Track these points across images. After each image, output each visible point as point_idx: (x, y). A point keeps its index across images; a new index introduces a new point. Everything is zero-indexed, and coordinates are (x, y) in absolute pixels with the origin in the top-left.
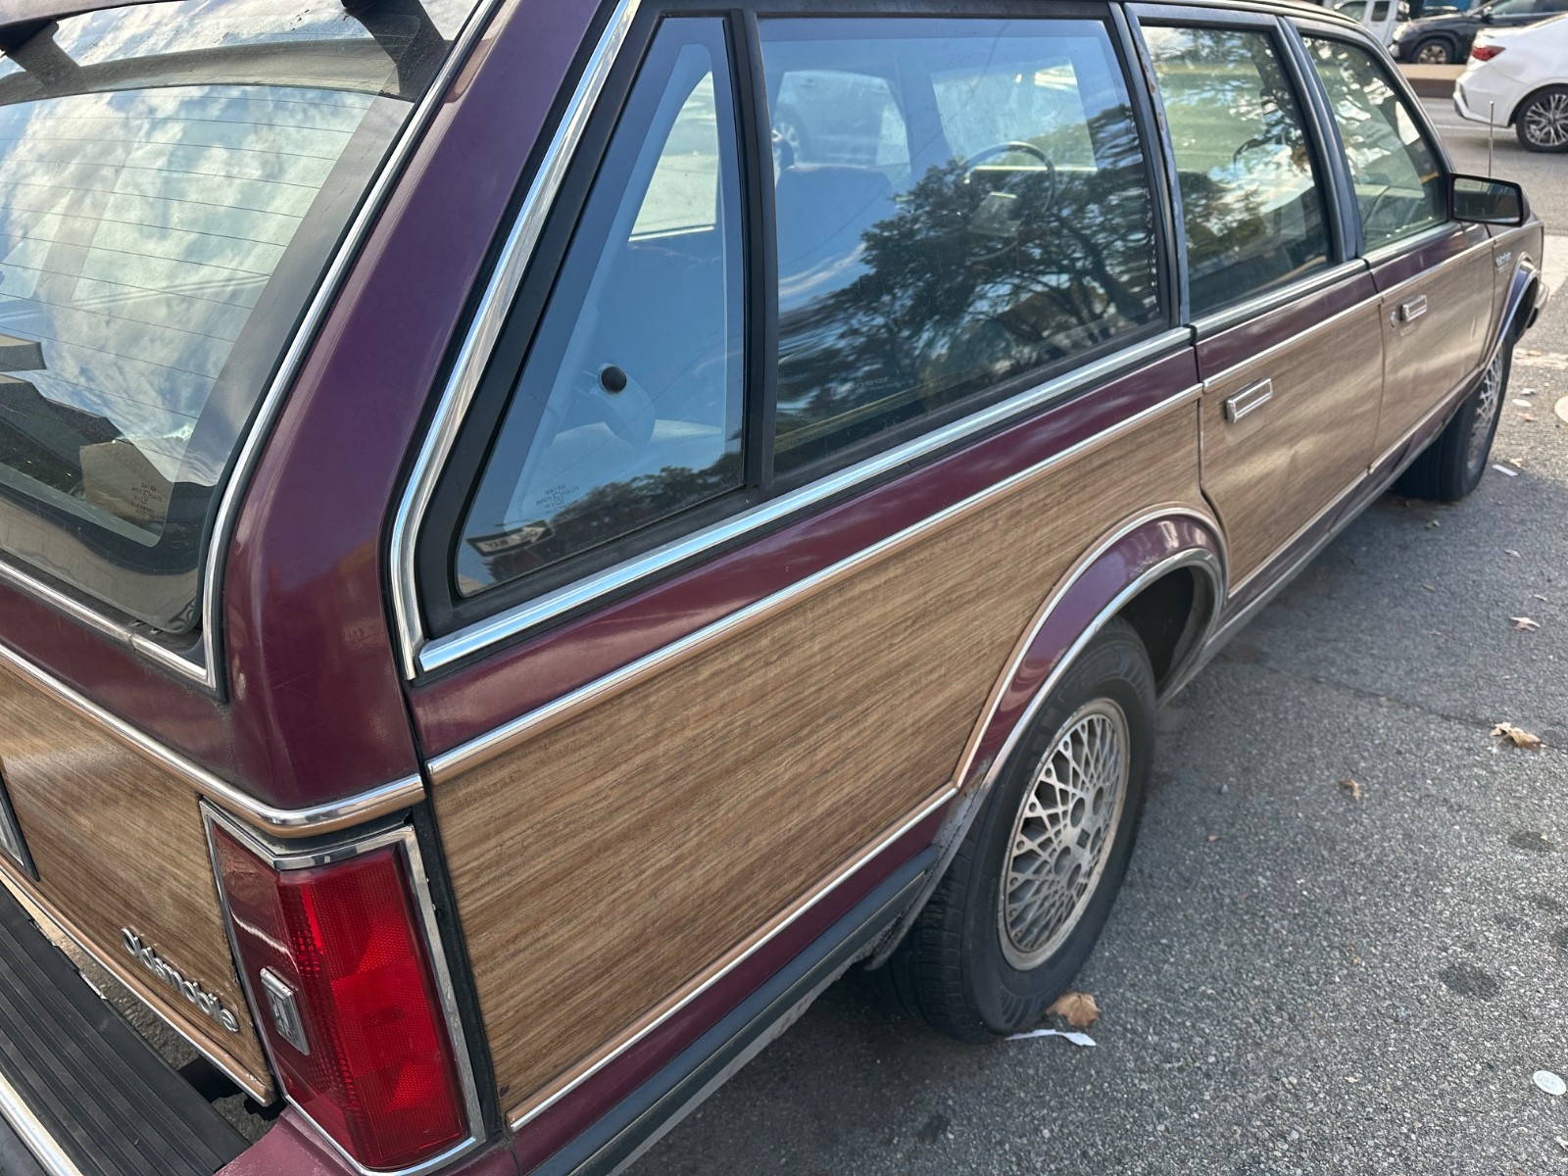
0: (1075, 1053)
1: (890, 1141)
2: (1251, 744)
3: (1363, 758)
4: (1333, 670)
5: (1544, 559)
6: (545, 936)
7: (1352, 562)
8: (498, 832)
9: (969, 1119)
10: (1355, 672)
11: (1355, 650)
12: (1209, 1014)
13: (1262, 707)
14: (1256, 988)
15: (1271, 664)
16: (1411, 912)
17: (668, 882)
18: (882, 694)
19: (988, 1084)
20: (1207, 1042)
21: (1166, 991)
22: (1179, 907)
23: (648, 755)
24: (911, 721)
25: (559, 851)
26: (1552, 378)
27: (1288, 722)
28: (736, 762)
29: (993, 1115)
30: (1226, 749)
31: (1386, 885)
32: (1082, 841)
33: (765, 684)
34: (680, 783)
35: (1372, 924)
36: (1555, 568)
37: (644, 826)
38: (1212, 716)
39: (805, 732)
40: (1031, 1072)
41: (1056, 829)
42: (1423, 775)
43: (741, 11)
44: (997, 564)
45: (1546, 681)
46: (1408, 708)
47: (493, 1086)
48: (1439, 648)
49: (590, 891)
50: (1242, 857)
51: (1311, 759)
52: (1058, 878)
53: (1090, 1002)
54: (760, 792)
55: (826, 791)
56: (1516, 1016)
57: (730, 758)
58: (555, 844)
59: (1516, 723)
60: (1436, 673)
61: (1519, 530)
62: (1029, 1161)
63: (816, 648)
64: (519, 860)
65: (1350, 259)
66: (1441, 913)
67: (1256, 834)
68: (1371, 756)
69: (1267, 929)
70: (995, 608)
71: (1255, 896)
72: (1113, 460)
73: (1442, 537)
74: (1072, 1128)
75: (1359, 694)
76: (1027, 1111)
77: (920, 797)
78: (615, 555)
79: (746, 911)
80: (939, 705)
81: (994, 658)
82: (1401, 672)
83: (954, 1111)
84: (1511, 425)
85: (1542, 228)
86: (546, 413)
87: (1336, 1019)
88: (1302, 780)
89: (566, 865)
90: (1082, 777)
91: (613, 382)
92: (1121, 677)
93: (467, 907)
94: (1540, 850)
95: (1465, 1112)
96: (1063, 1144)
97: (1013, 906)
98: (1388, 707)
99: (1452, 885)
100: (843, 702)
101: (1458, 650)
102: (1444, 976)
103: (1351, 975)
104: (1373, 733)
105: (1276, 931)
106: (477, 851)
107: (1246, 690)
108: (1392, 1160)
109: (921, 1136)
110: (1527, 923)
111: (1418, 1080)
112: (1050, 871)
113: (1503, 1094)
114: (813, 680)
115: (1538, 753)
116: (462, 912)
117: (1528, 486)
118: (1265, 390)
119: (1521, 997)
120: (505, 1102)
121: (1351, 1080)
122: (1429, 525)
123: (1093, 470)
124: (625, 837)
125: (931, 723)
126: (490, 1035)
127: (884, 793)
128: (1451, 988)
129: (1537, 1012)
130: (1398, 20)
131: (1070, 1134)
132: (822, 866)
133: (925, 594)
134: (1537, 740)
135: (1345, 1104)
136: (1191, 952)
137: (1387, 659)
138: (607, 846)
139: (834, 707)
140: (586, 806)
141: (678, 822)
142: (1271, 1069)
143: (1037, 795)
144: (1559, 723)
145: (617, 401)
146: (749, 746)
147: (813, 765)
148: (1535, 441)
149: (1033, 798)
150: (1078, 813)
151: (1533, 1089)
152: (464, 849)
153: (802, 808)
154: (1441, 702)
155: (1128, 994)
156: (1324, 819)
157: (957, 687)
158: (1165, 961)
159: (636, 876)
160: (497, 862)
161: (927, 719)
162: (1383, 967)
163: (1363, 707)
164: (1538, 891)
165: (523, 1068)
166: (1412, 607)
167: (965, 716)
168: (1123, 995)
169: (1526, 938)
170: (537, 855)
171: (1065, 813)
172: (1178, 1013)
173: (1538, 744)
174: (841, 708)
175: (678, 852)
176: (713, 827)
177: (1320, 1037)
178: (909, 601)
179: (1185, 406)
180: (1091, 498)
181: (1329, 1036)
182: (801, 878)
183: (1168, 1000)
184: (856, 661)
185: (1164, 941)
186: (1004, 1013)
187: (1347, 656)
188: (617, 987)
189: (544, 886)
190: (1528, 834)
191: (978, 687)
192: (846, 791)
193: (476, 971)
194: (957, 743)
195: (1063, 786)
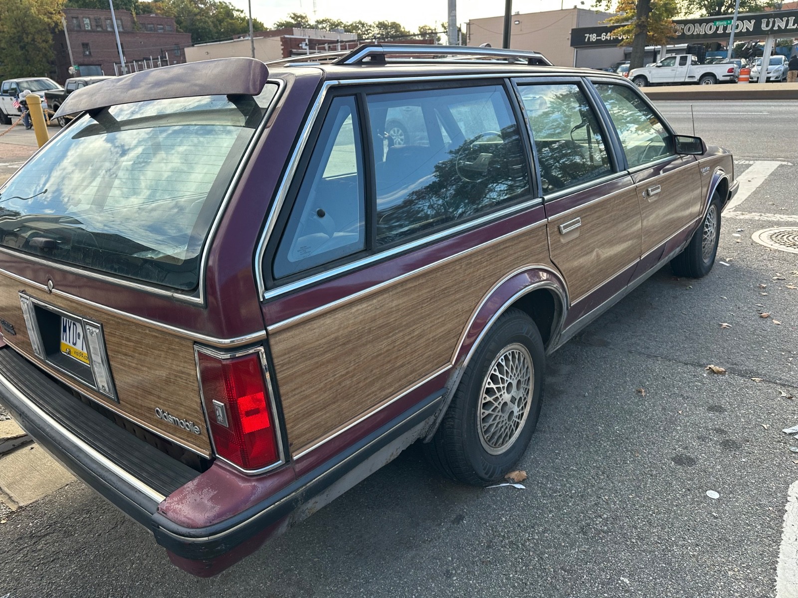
0: (517, 492)
1: (441, 524)
2: (599, 378)
3: (648, 380)
4: (638, 348)
5: (738, 299)
6: (304, 391)
7: (651, 304)
8: (289, 353)
9: (473, 516)
10: (648, 348)
11: (648, 339)
12: (574, 476)
13: (605, 363)
14: (594, 466)
15: (611, 346)
16: (662, 437)
17: (345, 380)
18: (420, 325)
19: (481, 503)
20: (572, 486)
21: (557, 469)
22: (564, 439)
23: (335, 335)
24: (431, 336)
25: (308, 363)
26: (752, 223)
27: (616, 368)
28: (366, 342)
29: (482, 514)
30: (588, 380)
31: (652, 427)
32: (513, 400)
33: (375, 316)
34: (347, 346)
35: (645, 442)
36: (742, 303)
37: (335, 359)
38: (583, 368)
39: (391, 334)
40: (498, 498)
41: (500, 394)
42: (673, 386)
43: (360, 93)
44: (463, 281)
45: (732, 348)
46: (670, 361)
47: (287, 442)
48: (686, 337)
49: (318, 378)
50: (592, 420)
51: (625, 382)
52: (503, 415)
53: (524, 473)
54: (375, 354)
55: (400, 358)
56: (702, 472)
57: (364, 340)
58: (307, 360)
59: (716, 365)
60: (684, 347)
61: (728, 288)
62: (496, 528)
63: (394, 305)
64: (295, 363)
65: (621, 171)
66: (675, 436)
67: (599, 411)
68: (651, 380)
69: (600, 446)
70: (463, 298)
71: (597, 434)
72: (509, 246)
73: (693, 293)
74: (514, 517)
75: (649, 356)
76: (496, 512)
77: (437, 366)
78: (323, 269)
79: (372, 397)
80: (442, 332)
81: (464, 317)
82: (668, 347)
83: (466, 513)
84: (730, 245)
85: (732, 156)
86: (300, 224)
87: (626, 476)
88: (620, 390)
89: (310, 368)
90: (510, 374)
91: (321, 214)
92: (524, 334)
93: (279, 376)
94: (720, 411)
95: (677, 506)
96: (510, 523)
97: (485, 424)
98: (661, 361)
99: (681, 426)
100: (405, 326)
101: (695, 337)
102: (673, 459)
103: (634, 460)
104: (652, 371)
105: (604, 446)
106: (282, 358)
107: (598, 357)
108: (644, 523)
109: (453, 522)
110: (711, 439)
111: (658, 496)
112: (499, 411)
113: (693, 499)
114: (393, 317)
115: (725, 376)
116: (278, 378)
117: (735, 270)
118: (578, 222)
119: (705, 465)
120: (291, 449)
121: (631, 496)
122: (688, 288)
123: (501, 250)
124: (329, 361)
125: (439, 338)
126: (287, 423)
127: (423, 362)
128: (676, 463)
129: (711, 470)
130: (692, 64)
131: (513, 519)
132: (400, 386)
133: (434, 290)
134: (724, 370)
135: (627, 505)
136: (568, 455)
137: (662, 342)
138: (323, 364)
139: (402, 327)
140: (316, 349)
141: (346, 360)
142: (598, 494)
143: (491, 378)
144: (735, 364)
145: (322, 220)
146: (371, 337)
147: (394, 347)
148: (740, 250)
149: (489, 380)
150: (510, 389)
151: (706, 497)
152: (278, 357)
153: (391, 362)
154: (685, 358)
155: (540, 470)
156: (629, 404)
157: (449, 326)
158: (557, 459)
159: (333, 376)
160: (289, 363)
161: (438, 336)
162: (648, 457)
163: (650, 361)
164: (717, 427)
165: (298, 437)
166: (676, 321)
167: (454, 337)
168: (538, 471)
169: (710, 444)
170: (300, 363)
171: (503, 387)
172: (560, 476)
173: (725, 372)
174: (404, 328)
175: (347, 370)
176: (359, 363)
177: (619, 482)
178: (429, 292)
179: (540, 227)
180: (501, 260)
181: (623, 482)
182: (393, 389)
183: (557, 472)
184: (409, 311)
185: (557, 451)
186: (484, 470)
187: (645, 342)
188: (328, 415)
189: (304, 374)
190: (716, 406)
191: (458, 326)
192: (407, 359)
193: (282, 399)
194: (450, 348)
195: (502, 376)
